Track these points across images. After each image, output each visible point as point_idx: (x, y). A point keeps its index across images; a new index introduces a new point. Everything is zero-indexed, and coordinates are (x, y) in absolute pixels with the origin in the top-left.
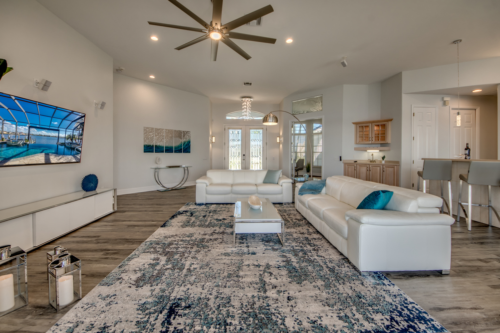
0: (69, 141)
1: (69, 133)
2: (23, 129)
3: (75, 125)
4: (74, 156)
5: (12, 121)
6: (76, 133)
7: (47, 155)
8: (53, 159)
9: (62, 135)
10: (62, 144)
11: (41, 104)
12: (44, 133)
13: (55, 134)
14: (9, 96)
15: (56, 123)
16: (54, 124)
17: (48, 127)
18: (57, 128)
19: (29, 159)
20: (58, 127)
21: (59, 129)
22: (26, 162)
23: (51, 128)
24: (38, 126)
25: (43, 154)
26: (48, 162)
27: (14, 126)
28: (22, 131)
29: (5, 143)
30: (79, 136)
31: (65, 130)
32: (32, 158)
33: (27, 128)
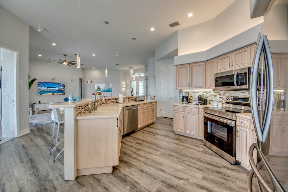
0: (60, 90)
1: (59, 88)
2: (46, 88)
3: (62, 86)
4: (62, 93)
5: (43, 87)
6: (62, 88)
7: (53, 93)
8: (55, 94)
9: (57, 88)
10: (57, 91)
11: (50, 83)
12: (51, 88)
13: (55, 88)
14: (42, 82)
22: (47, 94)
26: (53, 94)
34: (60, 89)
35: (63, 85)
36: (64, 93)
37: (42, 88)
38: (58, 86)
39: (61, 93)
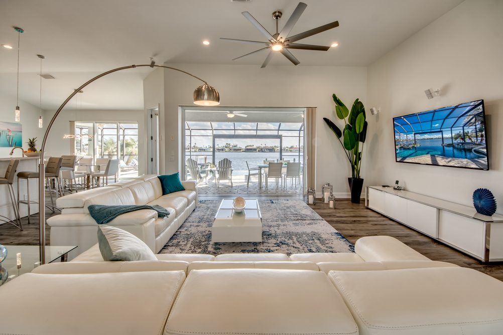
0: (459, 140)
1: (457, 131)
2: (411, 137)
3: (465, 120)
4: (472, 159)
5: (404, 132)
6: (470, 130)
7: (433, 156)
8: (441, 161)
9: (447, 135)
10: (449, 145)
12: (426, 136)
13: (439, 136)
15: (437, 125)
16: (435, 127)
17: (430, 131)
18: (439, 130)
19: (418, 159)
20: (441, 128)
21: (442, 130)
23: (432, 131)
24: (420, 132)
25: (429, 156)
27: (405, 135)
28: (410, 138)
29: (402, 147)
30: (476, 132)
31: (450, 129)
32: (420, 158)
33: (413, 135)
34: (458, 136)
35: (474, 112)
36: (484, 161)
37: (403, 137)
38: (451, 121)
39: (465, 162)
